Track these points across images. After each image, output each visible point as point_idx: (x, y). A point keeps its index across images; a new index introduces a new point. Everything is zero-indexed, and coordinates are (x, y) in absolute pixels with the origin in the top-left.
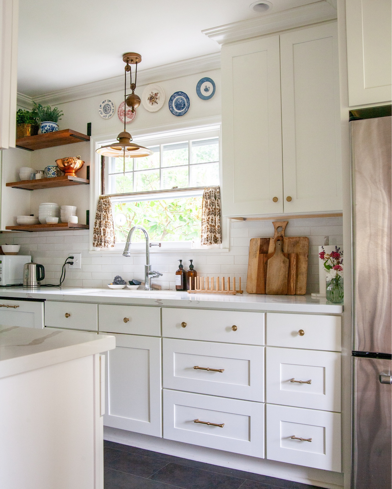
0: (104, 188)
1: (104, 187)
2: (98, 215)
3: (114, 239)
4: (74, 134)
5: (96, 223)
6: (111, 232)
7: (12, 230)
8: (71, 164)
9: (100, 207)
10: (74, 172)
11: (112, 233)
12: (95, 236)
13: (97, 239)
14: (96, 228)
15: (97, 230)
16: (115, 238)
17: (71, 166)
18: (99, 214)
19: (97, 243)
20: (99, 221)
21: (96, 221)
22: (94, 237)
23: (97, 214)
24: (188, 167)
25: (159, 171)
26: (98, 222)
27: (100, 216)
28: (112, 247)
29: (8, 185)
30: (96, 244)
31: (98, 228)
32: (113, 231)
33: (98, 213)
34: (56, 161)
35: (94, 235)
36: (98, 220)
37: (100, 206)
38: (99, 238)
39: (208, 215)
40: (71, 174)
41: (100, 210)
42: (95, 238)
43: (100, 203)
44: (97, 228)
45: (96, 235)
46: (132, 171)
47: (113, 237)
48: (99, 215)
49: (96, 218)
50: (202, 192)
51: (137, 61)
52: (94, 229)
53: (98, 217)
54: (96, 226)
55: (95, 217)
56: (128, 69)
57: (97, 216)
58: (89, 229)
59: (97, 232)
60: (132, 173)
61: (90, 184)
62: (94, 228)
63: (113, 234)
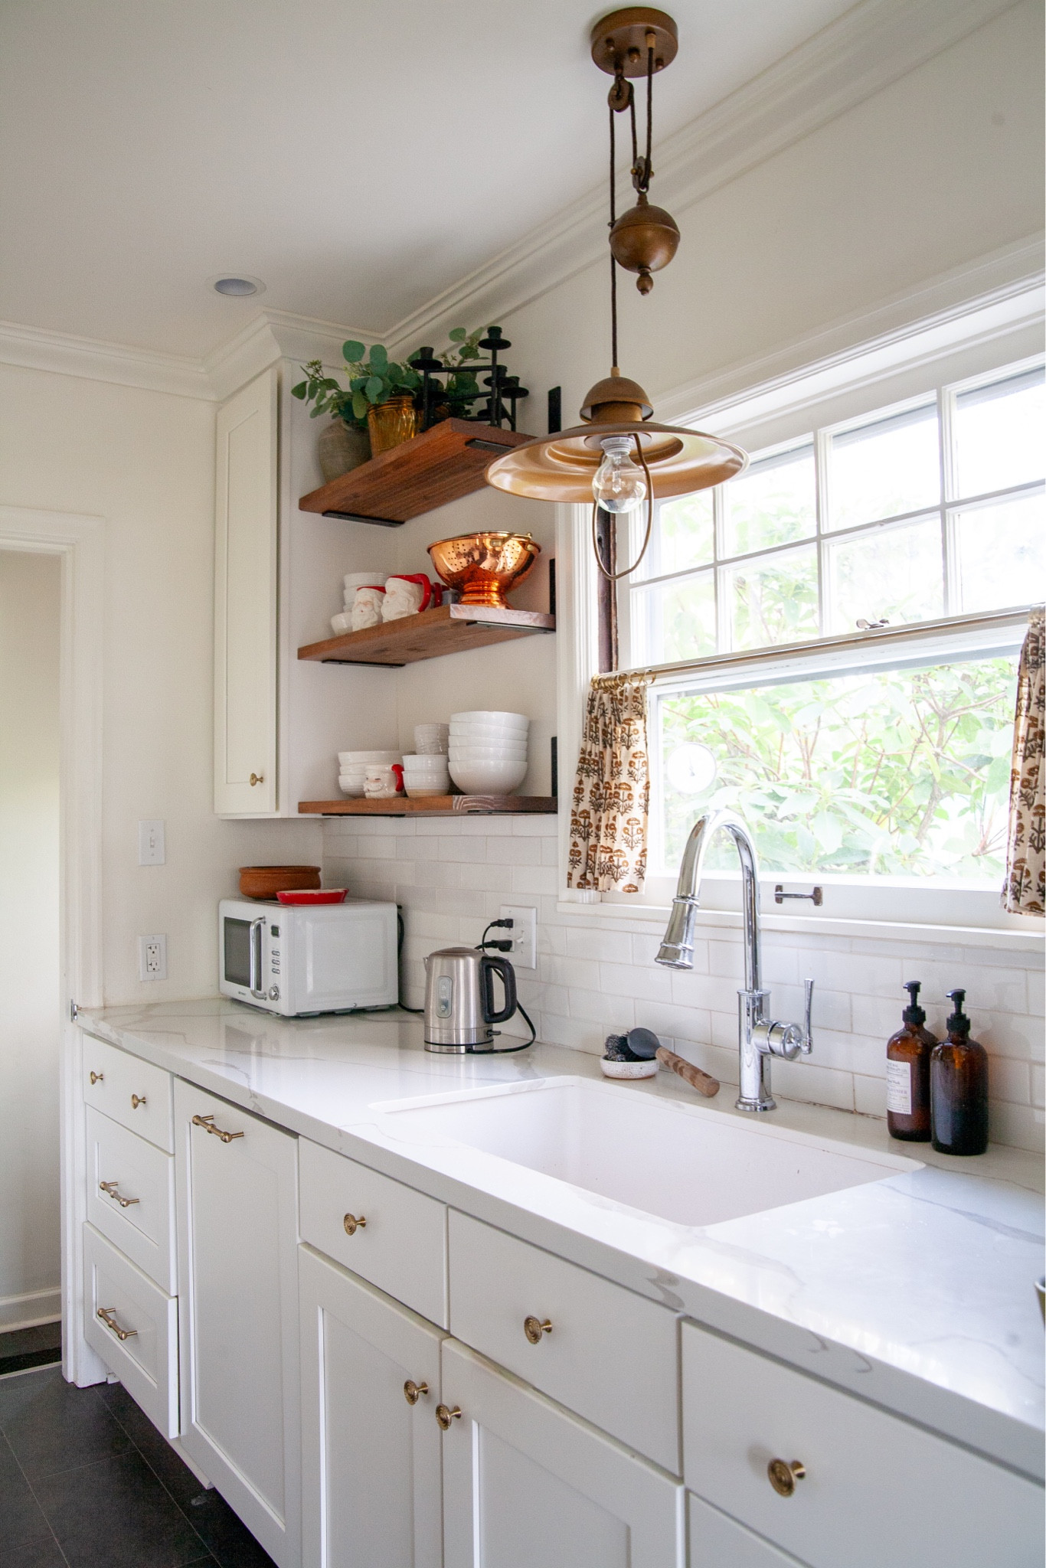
0: (613, 642)
1: (617, 640)
2: (587, 757)
3: (639, 858)
4: (477, 437)
5: (579, 790)
6: (629, 827)
7: (324, 814)
8: (483, 557)
9: (597, 723)
10: (495, 589)
11: (635, 831)
12: (575, 844)
13: (583, 856)
14: (581, 809)
15: (582, 820)
16: (645, 856)
17: (486, 565)
18: (591, 752)
19: (585, 874)
20: (594, 779)
21: (581, 782)
22: (573, 848)
23: (583, 752)
24: (939, 521)
25: (816, 550)
26: (589, 784)
27: (594, 761)
28: (629, 891)
29: (304, 653)
30: (576, 879)
31: (588, 813)
32: (641, 822)
33: (588, 750)
34: (429, 550)
35: (573, 840)
36: (588, 776)
37: (596, 718)
38: (592, 853)
39: (1030, 756)
40: (485, 598)
41: (596, 736)
42: (574, 852)
43: (596, 708)
44: (584, 811)
45: (580, 841)
46: (712, 562)
47: (638, 849)
48: (593, 757)
49: (580, 770)
50: (1017, 635)
51: (649, 46)
52: (574, 814)
53: (588, 764)
54: (578, 800)
55: (575, 764)
56: (621, 98)
57: (583, 760)
58: (555, 812)
59: (584, 827)
60: (712, 570)
61: (557, 630)
62: (573, 811)
63: (640, 836)
